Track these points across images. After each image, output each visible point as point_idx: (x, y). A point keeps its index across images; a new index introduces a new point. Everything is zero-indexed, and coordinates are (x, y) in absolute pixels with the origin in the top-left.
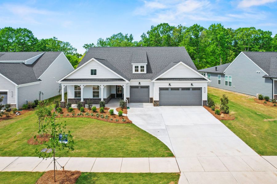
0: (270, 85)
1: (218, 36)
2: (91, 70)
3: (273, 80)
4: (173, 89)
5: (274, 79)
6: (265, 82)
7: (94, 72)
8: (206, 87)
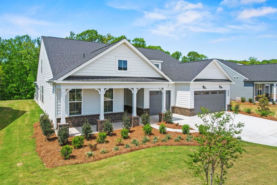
0: (251, 89)
2: (119, 61)
3: (253, 84)
4: (204, 93)
5: (255, 83)
6: (245, 86)
7: (123, 66)
8: (229, 90)
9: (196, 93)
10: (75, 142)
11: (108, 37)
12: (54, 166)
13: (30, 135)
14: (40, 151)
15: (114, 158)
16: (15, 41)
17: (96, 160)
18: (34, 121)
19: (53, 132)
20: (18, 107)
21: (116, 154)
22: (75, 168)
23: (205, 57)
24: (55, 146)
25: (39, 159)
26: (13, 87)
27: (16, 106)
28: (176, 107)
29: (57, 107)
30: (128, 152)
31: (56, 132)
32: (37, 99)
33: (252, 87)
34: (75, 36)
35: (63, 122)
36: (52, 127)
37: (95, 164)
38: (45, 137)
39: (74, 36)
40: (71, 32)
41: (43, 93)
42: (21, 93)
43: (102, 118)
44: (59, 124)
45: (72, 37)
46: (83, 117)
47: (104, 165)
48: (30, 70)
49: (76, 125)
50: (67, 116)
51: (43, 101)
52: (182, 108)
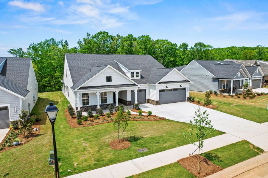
0: (216, 84)
1: (149, 46)
2: (107, 77)
4: (168, 90)
5: (219, 79)
6: (213, 82)
7: (109, 79)
8: (189, 87)
9: (160, 91)
10: (84, 118)
11: (118, 37)
12: (75, 127)
13: (63, 116)
14: (69, 122)
15: (100, 125)
16: (44, 44)
17: (92, 126)
18: (65, 108)
19: (75, 114)
20: (53, 98)
21: (101, 124)
22: (83, 128)
23: (211, 47)
24: (76, 121)
25: (69, 125)
26: (45, 81)
27: (51, 97)
28: (150, 100)
29: (76, 101)
30: (107, 123)
31: (76, 114)
32: (65, 92)
33: (217, 83)
34: (91, 36)
35: (79, 109)
36: (74, 112)
37: (91, 127)
38: (71, 116)
39: (89, 36)
40: (87, 34)
41: (68, 90)
42: (52, 85)
43: (99, 107)
44: (77, 110)
45: (88, 37)
46: (90, 106)
47: (95, 127)
48: (57, 67)
49: (86, 111)
50: (82, 106)
51: (68, 95)
52: (152, 100)
